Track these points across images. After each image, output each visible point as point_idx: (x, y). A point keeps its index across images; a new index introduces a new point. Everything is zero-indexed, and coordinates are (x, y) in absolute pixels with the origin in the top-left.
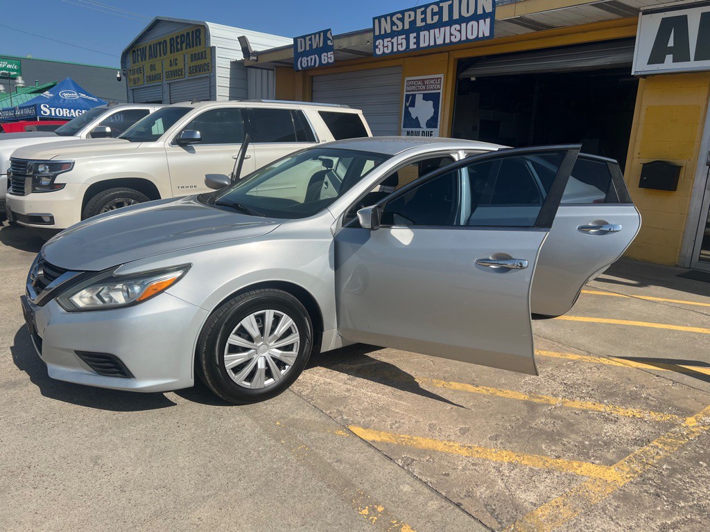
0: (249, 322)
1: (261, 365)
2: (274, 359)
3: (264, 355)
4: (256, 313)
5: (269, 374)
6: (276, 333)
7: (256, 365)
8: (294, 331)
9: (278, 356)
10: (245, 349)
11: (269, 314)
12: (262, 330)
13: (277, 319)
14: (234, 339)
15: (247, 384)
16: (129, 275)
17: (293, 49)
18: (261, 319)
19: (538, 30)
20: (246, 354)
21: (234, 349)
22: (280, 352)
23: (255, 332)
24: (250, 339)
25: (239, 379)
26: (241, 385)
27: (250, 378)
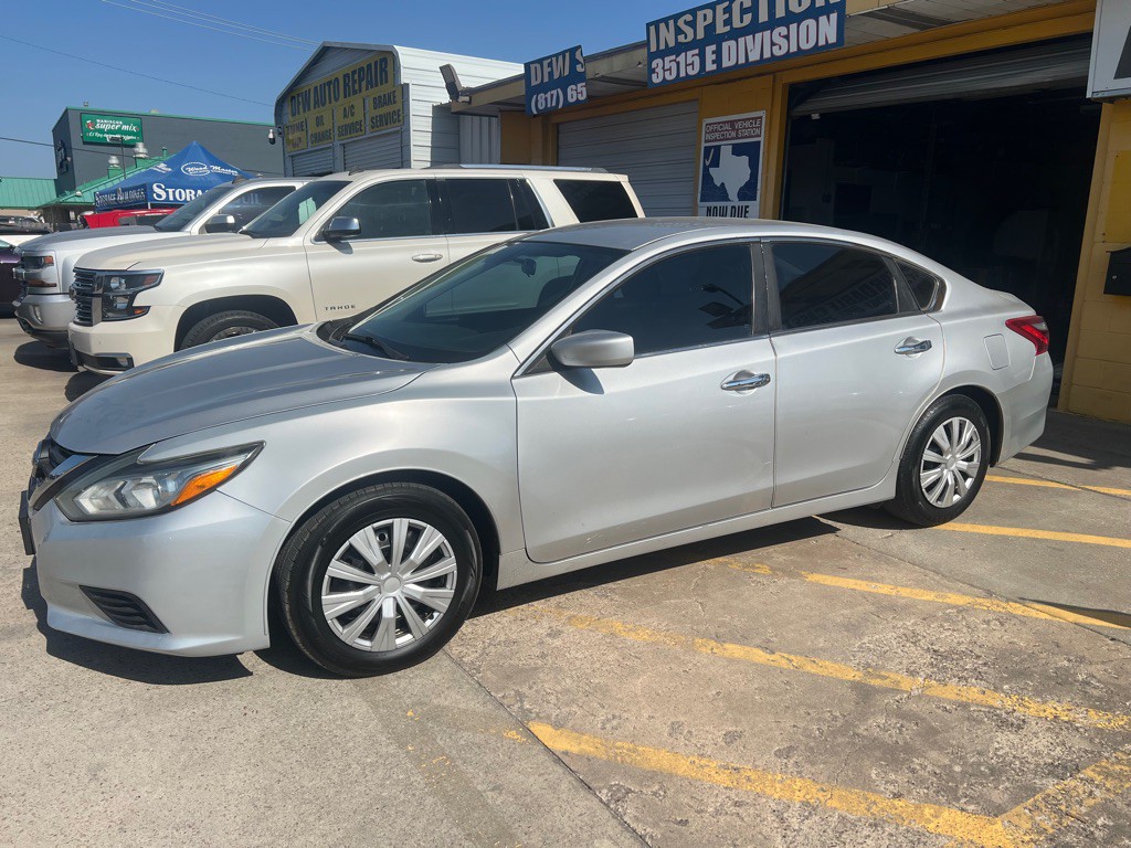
0: (365, 540)
1: (389, 612)
2: (411, 601)
3: (393, 594)
4: (376, 525)
5: (402, 625)
6: (412, 557)
7: (380, 610)
8: (446, 554)
9: (418, 597)
10: (360, 586)
11: (401, 526)
12: (388, 554)
13: (414, 534)
14: (337, 569)
15: (365, 644)
16: (162, 461)
17: (523, 81)
18: (385, 534)
19: (923, 28)
20: (360, 593)
21: (339, 585)
22: (421, 589)
23: (374, 556)
24: (368, 568)
25: (350, 635)
26: (354, 645)
27: (370, 632)
